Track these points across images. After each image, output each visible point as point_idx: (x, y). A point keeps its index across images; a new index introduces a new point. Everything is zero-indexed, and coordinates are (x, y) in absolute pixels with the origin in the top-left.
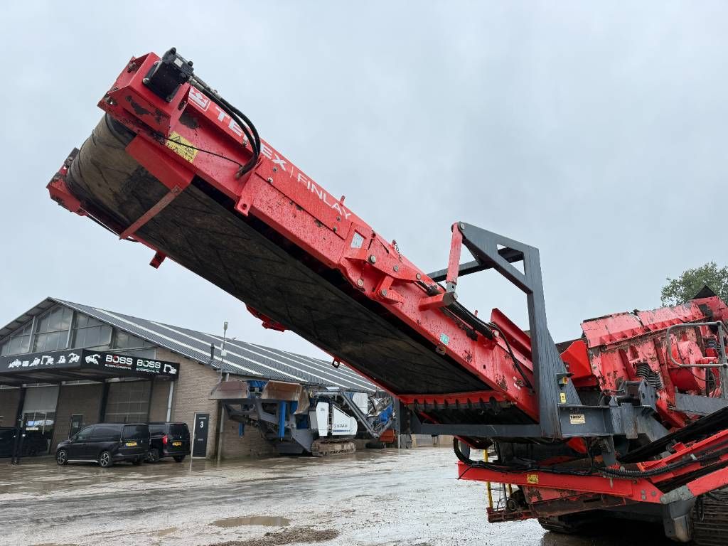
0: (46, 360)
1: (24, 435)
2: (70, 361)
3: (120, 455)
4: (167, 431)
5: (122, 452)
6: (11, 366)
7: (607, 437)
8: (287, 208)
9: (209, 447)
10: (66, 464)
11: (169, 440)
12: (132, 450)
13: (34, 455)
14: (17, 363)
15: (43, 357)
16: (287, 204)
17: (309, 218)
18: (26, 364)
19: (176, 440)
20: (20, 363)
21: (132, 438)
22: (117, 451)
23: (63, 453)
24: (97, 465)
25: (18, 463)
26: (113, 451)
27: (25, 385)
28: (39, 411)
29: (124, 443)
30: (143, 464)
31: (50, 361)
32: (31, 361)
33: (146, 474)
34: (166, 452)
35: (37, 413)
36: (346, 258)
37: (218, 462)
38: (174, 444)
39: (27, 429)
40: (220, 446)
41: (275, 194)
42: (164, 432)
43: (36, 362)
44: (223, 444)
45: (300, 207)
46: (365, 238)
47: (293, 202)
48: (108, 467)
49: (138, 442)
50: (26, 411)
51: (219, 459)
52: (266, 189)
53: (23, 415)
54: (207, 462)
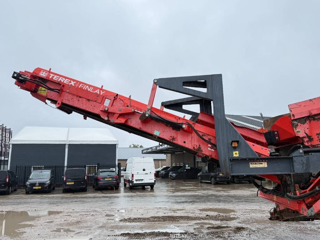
1: (185, 170)
3: (218, 179)
8: (75, 99)
16: (75, 97)
17: (85, 100)
24: (210, 183)
25: (185, 182)
30: (231, 184)
33: (223, 188)
36: (100, 110)
41: (71, 95)
45: (80, 97)
46: (111, 100)
47: (78, 96)
48: (214, 184)
52: (67, 94)
53: (196, 162)
54: (266, 184)
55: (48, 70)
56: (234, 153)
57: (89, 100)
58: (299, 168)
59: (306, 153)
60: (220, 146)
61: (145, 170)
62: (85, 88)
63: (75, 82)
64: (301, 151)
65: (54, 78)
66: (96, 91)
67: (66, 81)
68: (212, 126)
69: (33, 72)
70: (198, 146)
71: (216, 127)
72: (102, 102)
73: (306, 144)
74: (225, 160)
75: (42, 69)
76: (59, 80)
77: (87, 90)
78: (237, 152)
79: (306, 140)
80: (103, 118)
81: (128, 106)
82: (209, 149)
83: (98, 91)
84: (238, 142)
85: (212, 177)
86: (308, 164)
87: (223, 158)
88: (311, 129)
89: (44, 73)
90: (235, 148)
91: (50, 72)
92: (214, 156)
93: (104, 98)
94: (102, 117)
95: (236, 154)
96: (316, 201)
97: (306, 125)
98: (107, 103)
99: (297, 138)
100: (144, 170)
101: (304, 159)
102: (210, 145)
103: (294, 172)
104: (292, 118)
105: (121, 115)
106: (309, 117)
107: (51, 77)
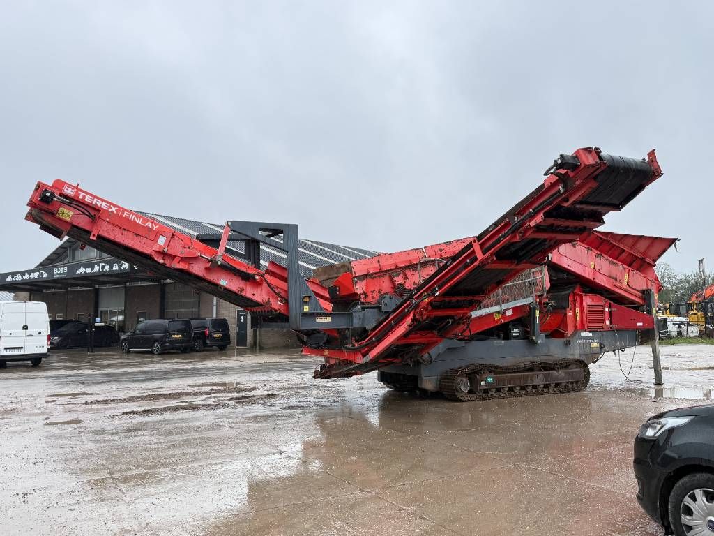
0: (103, 267)
2: (122, 268)
4: (209, 325)
5: (169, 342)
6: (78, 272)
7: (348, 329)
9: (249, 339)
10: (129, 352)
11: (210, 333)
12: (177, 340)
13: (110, 346)
14: (82, 270)
15: (101, 264)
18: (89, 270)
19: (217, 332)
20: (84, 270)
21: (178, 332)
22: (165, 342)
23: (125, 344)
25: (92, 352)
26: (162, 341)
27: (97, 287)
28: (111, 309)
29: (170, 335)
31: (107, 268)
32: (93, 269)
34: (208, 342)
35: (111, 311)
37: (257, 351)
38: (215, 336)
39: (96, 324)
40: (258, 337)
42: (206, 325)
43: (96, 269)
44: (260, 336)
49: (183, 335)
50: (101, 309)
51: (257, 348)
55: (75, 185)
56: (305, 307)
57: (137, 235)
58: (356, 323)
59: (364, 309)
60: (292, 301)
61: (27, 329)
62: (132, 218)
63: (116, 208)
64: (360, 307)
65: (86, 199)
66: (146, 225)
67: (104, 206)
68: (285, 280)
69: (53, 186)
70: (267, 299)
71: (289, 282)
72: (155, 240)
73: (362, 300)
74: (296, 316)
75: (66, 183)
76: (94, 203)
77: (134, 221)
78: (307, 307)
79: (363, 296)
80: (158, 260)
81: (189, 248)
82: (279, 303)
83: (149, 224)
84: (309, 297)
85: (156, 341)
86: (364, 319)
87: (294, 312)
88: (367, 287)
89: (70, 189)
90: (306, 303)
91: (77, 188)
92: (282, 312)
93: (158, 234)
94: (156, 259)
95: (306, 309)
96: (372, 350)
97: (364, 283)
98: (162, 241)
99: (355, 294)
100: (25, 328)
101: (361, 314)
102: (279, 299)
103: (352, 326)
104: (354, 276)
105: (183, 259)
106: (367, 275)
107: (81, 197)
